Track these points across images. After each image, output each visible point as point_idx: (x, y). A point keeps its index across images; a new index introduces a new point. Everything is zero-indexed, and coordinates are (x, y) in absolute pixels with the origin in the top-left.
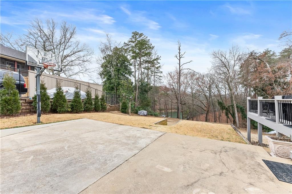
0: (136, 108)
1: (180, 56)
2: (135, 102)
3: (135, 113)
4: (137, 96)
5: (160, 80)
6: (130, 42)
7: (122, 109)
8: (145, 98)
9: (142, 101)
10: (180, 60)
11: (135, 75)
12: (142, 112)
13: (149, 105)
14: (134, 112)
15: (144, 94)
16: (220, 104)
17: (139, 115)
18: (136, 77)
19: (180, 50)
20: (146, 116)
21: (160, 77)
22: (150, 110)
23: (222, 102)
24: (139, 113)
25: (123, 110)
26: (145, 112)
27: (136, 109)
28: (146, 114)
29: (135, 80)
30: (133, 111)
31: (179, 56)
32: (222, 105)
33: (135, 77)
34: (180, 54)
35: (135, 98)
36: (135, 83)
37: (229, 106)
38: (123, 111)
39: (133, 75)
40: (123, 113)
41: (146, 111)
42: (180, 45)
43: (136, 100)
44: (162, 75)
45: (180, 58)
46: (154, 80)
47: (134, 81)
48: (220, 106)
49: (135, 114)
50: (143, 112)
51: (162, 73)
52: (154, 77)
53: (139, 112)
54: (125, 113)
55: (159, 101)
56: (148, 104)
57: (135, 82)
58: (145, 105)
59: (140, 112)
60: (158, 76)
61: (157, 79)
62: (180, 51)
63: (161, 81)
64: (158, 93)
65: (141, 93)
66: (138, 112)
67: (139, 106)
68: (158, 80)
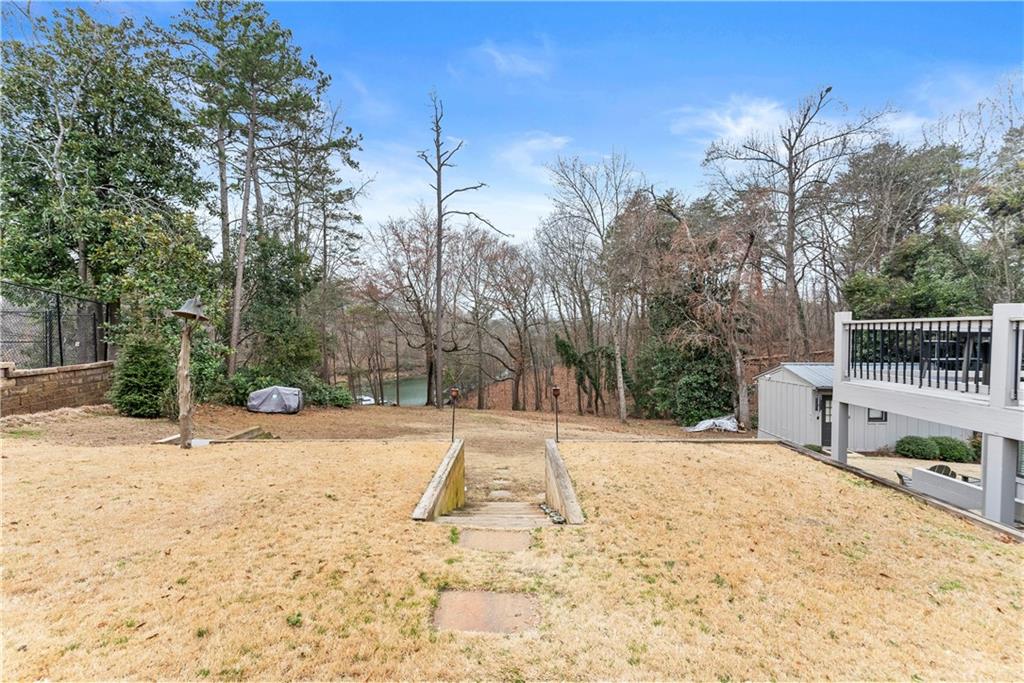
0: (232, 377)
1: (439, 157)
2: (228, 343)
3: (232, 404)
4: (237, 314)
5: (352, 250)
6: (185, 27)
7: (127, 388)
8: (288, 323)
9: (272, 339)
10: (439, 173)
11: (224, 206)
12: (270, 394)
13: (308, 358)
14: (221, 400)
15: (279, 304)
16: (562, 347)
17: (254, 411)
18: (231, 218)
19: (438, 130)
20: (294, 413)
21: (351, 236)
22: (312, 379)
23: (566, 340)
24: (254, 403)
25: (134, 397)
26: (291, 396)
27: (233, 383)
28: (293, 403)
29: (225, 231)
30: (217, 395)
31: (435, 155)
32: (567, 352)
33: (223, 215)
34: (442, 150)
35: (229, 326)
36: (226, 250)
37: (585, 355)
38: (133, 405)
39: (210, 200)
40: (138, 416)
41: (296, 390)
42: (439, 110)
43: (235, 332)
44: (358, 229)
45: (440, 165)
46: (325, 246)
47: (217, 237)
48: (562, 355)
49: (231, 410)
50: (279, 394)
51: (360, 223)
52: (325, 235)
53: (251, 395)
54: (157, 415)
55: (346, 341)
56: (306, 354)
57: (225, 242)
58: (290, 358)
59: (258, 397)
60: (343, 231)
61: (336, 245)
62: (438, 136)
63: (356, 254)
64: (342, 305)
65: (259, 297)
66: (246, 395)
67: (250, 367)
68: (343, 250)
